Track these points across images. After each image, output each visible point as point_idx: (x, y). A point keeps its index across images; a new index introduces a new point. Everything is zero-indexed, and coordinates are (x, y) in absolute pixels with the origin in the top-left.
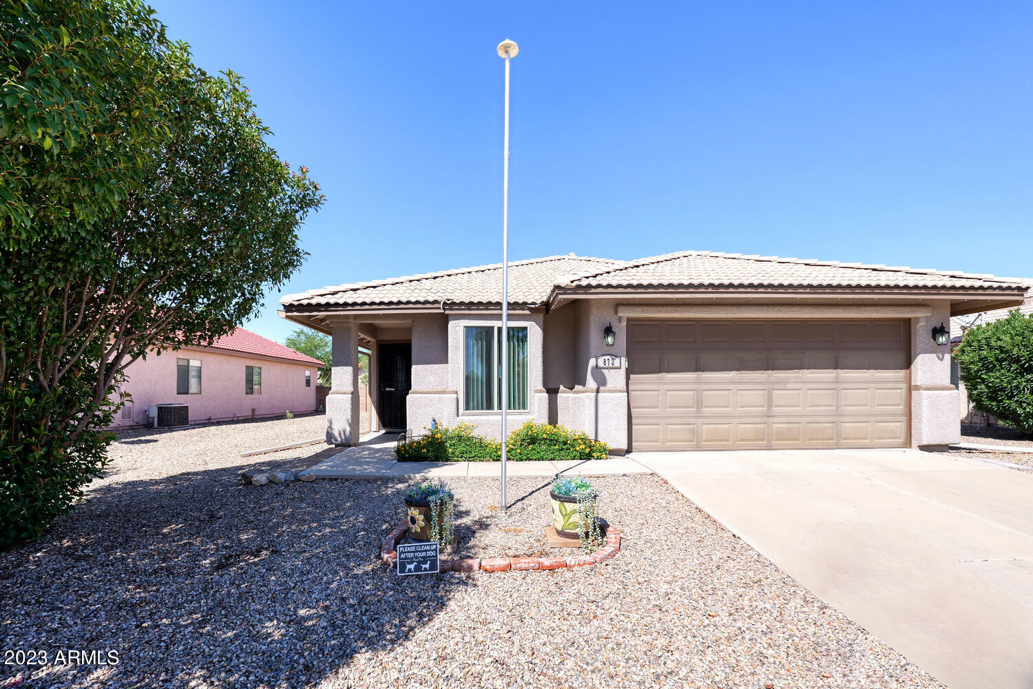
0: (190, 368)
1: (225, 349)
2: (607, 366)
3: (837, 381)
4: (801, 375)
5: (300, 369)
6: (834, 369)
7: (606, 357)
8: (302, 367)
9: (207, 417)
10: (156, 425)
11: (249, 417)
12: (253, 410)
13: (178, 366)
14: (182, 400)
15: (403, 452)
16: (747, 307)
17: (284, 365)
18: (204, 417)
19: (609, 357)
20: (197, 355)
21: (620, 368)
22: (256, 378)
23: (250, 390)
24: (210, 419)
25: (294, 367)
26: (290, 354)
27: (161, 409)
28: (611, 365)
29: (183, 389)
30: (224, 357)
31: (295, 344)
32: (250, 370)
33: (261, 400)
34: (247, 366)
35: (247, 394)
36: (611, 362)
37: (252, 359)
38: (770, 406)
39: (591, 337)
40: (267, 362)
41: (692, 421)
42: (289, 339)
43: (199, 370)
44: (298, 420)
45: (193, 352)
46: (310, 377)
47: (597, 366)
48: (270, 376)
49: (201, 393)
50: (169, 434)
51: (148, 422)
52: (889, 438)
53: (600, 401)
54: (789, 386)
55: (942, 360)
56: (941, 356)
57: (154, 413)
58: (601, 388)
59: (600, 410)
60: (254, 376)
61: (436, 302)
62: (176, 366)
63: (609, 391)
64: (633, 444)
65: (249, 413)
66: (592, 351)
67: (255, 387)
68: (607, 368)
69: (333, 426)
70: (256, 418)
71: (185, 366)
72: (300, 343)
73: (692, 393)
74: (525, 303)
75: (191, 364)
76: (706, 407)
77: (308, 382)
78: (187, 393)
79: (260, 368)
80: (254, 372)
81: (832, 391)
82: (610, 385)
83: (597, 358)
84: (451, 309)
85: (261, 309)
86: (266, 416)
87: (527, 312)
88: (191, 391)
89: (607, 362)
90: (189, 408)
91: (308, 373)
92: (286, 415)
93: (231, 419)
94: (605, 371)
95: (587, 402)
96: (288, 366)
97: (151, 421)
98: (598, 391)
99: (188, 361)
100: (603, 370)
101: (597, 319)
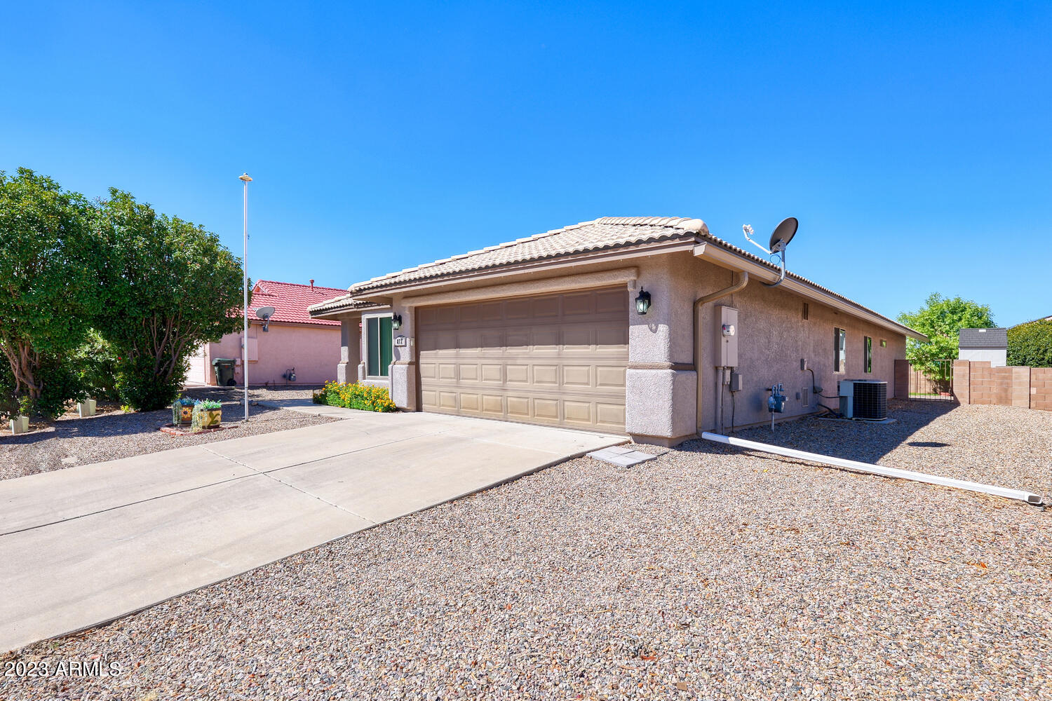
3: (559, 357)
4: (528, 351)
6: (557, 345)
16: (471, 291)
19: (400, 338)
21: (405, 346)
36: (401, 341)
38: (505, 381)
41: (454, 390)
47: (395, 346)
52: (613, 423)
53: (394, 371)
54: (519, 362)
55: (655, 332)
56: (654, 328)
58: (397, 362)
59: (394, 377)
63: (402, 364)
64: (423, 405)
68: (401, 346)
73: (453, 366)
76: (463, 379)
81: (554, 368)
82: (402, 359)
83: (395, 338)
89: (399, 341)
94: (399, 349)
98: (395, 364)
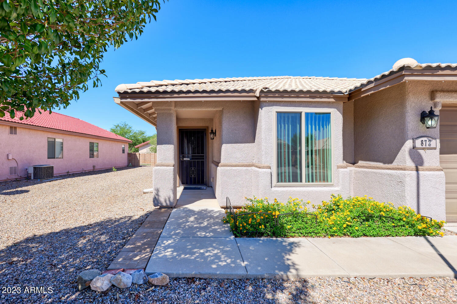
0: (56, 143)
1: (77, 132)
2: (424, 146)
5: (119, 144)
7: (424, 139)
8: (120, 143)
9: (67, 171)
10: (32, 178)
11: (92, 171)
12: (94, 167)
13: (48, 142)
14: (50, 162)
15: (241, 228)
17: (111, 142)
18: (64, 172)
19: (426, 139)
20: (60, 136)
21: (435, 149)
22: (95, 149)
23: (92, 156)
24: (68, 172)
25: (116, 143)
26: (113, 136)
27: (35, 168)
28: (427, 146)
29: (51, 155)
30: (77, 137)
31: (115, 132)
32: (92, 145)
33: (98, 161)
34: (90, 142)
35: (90, 157)
36: (428, 143)
37: (93, 138)
39: (409, 120)
40: (102, 140)
42: (112, 129)
43: (62, 143)
44: (119, 172)
45: (58, 134)
46: (124, 148)
47: (414, 147)
48: (103, 148)
49: (63, 158)
50: (39, 185)
51: (28, 176)
53: (421, 178)
57: (31, 171)
58: (420, 167)
59: (421, 188)
60: (94, 147)
61: (251, 91)
62: (47, 141)
63: (427, 170)
65: (91, 168)
66: (408, 133)
67: (95, 153)
68: (423, 149)
69: (160, 194)
70: (95, 171)
71: (53, 141)
72: (117, 131)
74: (332, 92)
75: (56, 141)
77: (124, 151)
78: (54, 158)
79: (98, 144)
80: (94, 145)
82: (426, 164)
83: (414, 140)
84: (266, 97)
85: (101, 76)
86: (101, 170)
87: (332, 100)
88: (56, 157)
89: (424, 143)
90: (54, 168)
91: (123, 146)
92: (112, 170)
93: (81, 172)
94: (421, 152)
95: (408, 179)
96: (113, 142)
97: (29, 175)
98: (417, 170)
99: (55, 139)
100: (420, 151)
101: (413, 104)
